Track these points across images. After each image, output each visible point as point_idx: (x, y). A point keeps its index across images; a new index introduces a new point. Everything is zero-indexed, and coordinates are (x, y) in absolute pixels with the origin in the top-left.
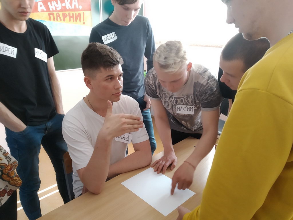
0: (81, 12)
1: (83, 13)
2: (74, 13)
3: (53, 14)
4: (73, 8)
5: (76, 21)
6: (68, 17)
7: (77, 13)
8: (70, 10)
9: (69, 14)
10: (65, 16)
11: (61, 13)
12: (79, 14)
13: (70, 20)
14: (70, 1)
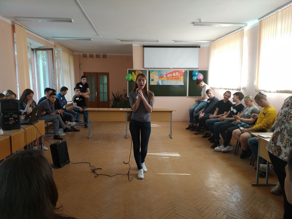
0: (179, 77)
1: (180, 77)
2: (176, 77)
3: (168, 78)
5: (177, 80)
6: (174, 79)
7: (178, 77)
8: (175, 76)
10: (173, 79)
11: (171, 78)
12: (179, 78)
13: (174, 80)
14: (175, 73)
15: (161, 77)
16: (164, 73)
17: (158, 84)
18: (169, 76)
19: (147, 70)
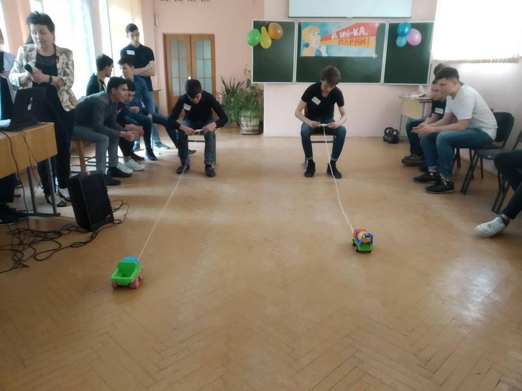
0: (367, 38)
2: (360, 38)
3: (342, 41)
4: (360, 34)
5: (361, 44)
6: (354, 42)
7: (363, 38)
8: (357, 37)
9: (356, 40)
10: (351, 42)
11: (349, 40)
12: (364, 41)
13: (355, 44)
14: (357, 29)
15: (326, 38)
16: (333, 30)
17: (318, 55)
18: (343, 35)
19: (295, 22)
